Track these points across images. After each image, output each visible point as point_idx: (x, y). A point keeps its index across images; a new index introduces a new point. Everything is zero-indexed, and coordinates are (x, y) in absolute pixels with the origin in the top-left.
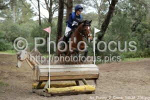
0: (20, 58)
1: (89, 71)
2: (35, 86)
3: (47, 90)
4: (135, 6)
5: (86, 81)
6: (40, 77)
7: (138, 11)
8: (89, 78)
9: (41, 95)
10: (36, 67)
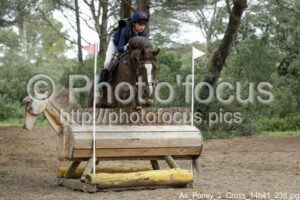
0: (31, 109)
1: (181, 140)
2: (63, 172)
3: (88, 177)
4: (285, 21)
5: (174, 162)
6: (74, 149)
7: (292, 30)
8: (181, 153)
9: (76, 190)
10: (65, 130)
